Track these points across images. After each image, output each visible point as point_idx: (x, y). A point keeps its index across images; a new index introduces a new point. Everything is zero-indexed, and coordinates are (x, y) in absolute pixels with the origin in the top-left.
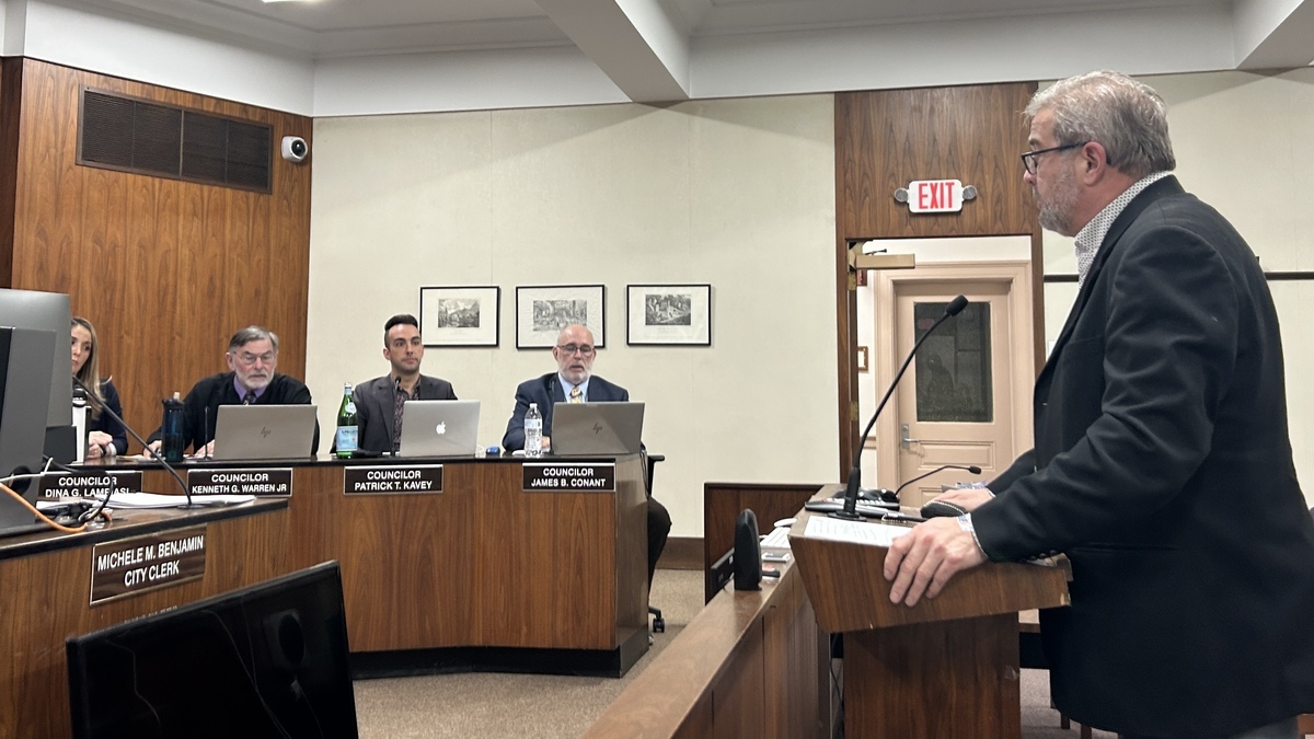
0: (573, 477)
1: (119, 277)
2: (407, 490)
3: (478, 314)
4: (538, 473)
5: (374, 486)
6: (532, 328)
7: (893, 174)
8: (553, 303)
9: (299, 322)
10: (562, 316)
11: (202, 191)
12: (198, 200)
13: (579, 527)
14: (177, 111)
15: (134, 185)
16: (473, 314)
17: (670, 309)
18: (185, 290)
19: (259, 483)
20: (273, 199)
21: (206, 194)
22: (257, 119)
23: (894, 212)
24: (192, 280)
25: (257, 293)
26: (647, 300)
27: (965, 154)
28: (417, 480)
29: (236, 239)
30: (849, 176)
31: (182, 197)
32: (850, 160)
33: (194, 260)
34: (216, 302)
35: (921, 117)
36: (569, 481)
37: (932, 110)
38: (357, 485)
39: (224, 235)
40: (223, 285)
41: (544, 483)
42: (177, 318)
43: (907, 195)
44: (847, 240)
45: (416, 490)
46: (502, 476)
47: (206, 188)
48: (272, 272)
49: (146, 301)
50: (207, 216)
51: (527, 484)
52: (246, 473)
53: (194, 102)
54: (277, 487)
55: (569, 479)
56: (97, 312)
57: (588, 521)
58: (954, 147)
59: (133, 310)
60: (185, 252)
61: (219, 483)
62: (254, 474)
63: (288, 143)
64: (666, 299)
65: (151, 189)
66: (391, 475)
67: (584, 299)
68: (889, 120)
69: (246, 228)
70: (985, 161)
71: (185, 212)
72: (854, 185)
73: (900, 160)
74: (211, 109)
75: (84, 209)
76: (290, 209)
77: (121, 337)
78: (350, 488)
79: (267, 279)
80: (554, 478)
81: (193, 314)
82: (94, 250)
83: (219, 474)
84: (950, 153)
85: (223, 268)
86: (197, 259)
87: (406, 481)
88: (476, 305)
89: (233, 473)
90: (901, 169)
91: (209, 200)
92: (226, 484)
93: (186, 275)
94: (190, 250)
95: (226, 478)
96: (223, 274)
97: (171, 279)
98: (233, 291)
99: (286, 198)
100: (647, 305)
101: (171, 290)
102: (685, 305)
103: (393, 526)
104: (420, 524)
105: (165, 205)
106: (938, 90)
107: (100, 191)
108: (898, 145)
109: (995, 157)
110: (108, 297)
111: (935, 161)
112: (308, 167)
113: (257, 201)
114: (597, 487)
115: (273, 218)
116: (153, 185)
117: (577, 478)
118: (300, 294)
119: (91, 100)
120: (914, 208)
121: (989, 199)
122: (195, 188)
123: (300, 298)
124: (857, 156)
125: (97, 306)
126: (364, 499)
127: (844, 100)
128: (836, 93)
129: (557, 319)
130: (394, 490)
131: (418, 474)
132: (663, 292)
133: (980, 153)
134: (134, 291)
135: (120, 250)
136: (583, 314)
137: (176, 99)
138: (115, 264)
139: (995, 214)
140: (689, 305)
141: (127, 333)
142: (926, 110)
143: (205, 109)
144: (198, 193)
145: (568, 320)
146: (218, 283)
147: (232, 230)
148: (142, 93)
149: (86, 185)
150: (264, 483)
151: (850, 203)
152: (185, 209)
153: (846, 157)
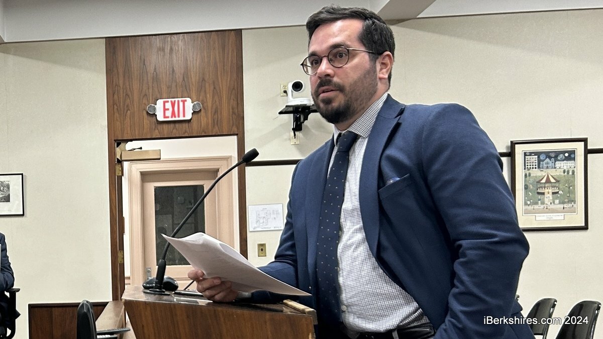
7: (146, 95)
23: (147, 120)
27: (193, 80)
30: (116, 96)
32: (116, 85)
35: (164, 55)
37: (171, 49)
43: (155, 108)
44: (115, 141)
58: (186, 75)
68: (143, 57)
70: (207, 85)
72: (119, 102)
73: (150, 84)
84: (184, 80)
90: (151, 91)
102: (5, 188)
106: (175, 36)
108: (149, 75)
109: (214, 83)
111: (174, 85)
120: (160, 118)
121: (210, 112)
124: (121, 82)
127: (112, 43)
128: (106, 38)
133: (203, 79)
139: (214, 122)
140: (8, 188)
142: (167, 50)
151: (117, 115)
153: (114, 83)
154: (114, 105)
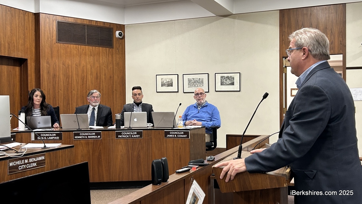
0: (178, 134)
1: (70, 74)
2: (133, 137)
3: (172, 82)
4: (168, 133)
5: (124, 136)
6: (188, 86)
8: (193, 79)
9: (123, 85)
10: (196, 83)
11: (93, 48)
12: (92, 51)
13: (180, 148)
14: (84, 25)
15: (73, 47)
16: (171, 82)
17: (228, 80)
18: (89, 77)
19: (93, 135)
20: (114, 50)
21: (94, 49)
22: (108, 26)
24: (91, 74)
25: (110, 77)
26: (221, 78)
28: (136, 135)
29: (104, 62)
30: (284, 37)
31: (87, 50)
32: (284, 32)
33: (91, 69)
34: (98, 80)
36: (177, 136)
37: (311, 14)
38: (119, 136)
39: (100, 61)
40: (100, 75)
41: (170, 136)
42: (88, 86)
44: (283, 57)
45: (135, 137)
46: (159, 134)
47: (94, 47)
48: (114, 71)
49: (78, 81)
50: (95, 55)
51: (166, 136)
52: (89, 133)
53: (89, 22)
54: (97, 137)
55: (177, 135)
56: (65, 84)
57: (182, 147)
59: (75, 83)
60: (89, 66)
61: (82, 136)
62: (91, 133)
63: (117, 33)
64: (227, 77)
65: (78, 49)
66: (128, 133)
67: (203, 78)
68: (297, 18)
69: (106, 58)
71: (88, 55)
74: (94, 24)
75: (59, 55)
76: (119, 52)
77: (72, 91)
78: (117, 137)
79: (113, 73)
80: (173, 134)
81: (92, 84)
82: (63, 67)
83: (82, 133)
85: (100, 70)
86: (92, 68)
87: (133, 135)
88: (172, 80)
89: (86, 133)
91: (95, 51)
92: (84, 136)
93: (89, 73)
94: (90, 66)
95: (84, 134)
96: (100, 72)
97: (85, 75)
98: (103, 77)
99: (118, 49)
100: (221, 79)
101: (85, 77)
102: (232, 79)
103: (129, 148)
104: (137, 147)
105: (82, 53)
107: (63, 50)
110: (68, 80)
112: (124, 39)
113: (109, 50)
114: (184, 137)
115: (114, 55)
116: (79, 47)
117: (179, 134)
118: (123, 77)
119: (60, 24)
122: (91, 48)
123: (123, 78)
124: (286, 30)
125: (65, 83)
126: (121, 140)
129: (195, 84)
130: (129, 137)
131: (136, 133)
132: (226, 75)
134: (75, 78)
135: (70, 67)
136: (202, 82)
137: (84, 22)
138: (69, 70)
140: (234, 79)
141: (74, 90)
143: (92, 24)
144: (92, 49)
145: (198, 84)
146: (99, 75)
147: (102, 60)
148: (74, 21)
149: (59, 48)
150: (94, 135)
151: (284, 45)
152: (88, 54)
153: (283, 30)
154: (282, 41)
